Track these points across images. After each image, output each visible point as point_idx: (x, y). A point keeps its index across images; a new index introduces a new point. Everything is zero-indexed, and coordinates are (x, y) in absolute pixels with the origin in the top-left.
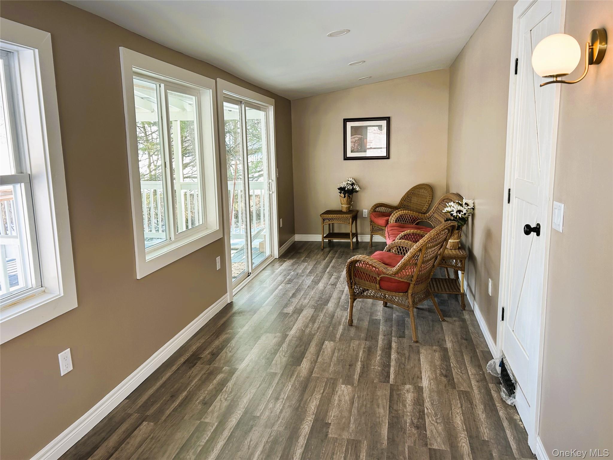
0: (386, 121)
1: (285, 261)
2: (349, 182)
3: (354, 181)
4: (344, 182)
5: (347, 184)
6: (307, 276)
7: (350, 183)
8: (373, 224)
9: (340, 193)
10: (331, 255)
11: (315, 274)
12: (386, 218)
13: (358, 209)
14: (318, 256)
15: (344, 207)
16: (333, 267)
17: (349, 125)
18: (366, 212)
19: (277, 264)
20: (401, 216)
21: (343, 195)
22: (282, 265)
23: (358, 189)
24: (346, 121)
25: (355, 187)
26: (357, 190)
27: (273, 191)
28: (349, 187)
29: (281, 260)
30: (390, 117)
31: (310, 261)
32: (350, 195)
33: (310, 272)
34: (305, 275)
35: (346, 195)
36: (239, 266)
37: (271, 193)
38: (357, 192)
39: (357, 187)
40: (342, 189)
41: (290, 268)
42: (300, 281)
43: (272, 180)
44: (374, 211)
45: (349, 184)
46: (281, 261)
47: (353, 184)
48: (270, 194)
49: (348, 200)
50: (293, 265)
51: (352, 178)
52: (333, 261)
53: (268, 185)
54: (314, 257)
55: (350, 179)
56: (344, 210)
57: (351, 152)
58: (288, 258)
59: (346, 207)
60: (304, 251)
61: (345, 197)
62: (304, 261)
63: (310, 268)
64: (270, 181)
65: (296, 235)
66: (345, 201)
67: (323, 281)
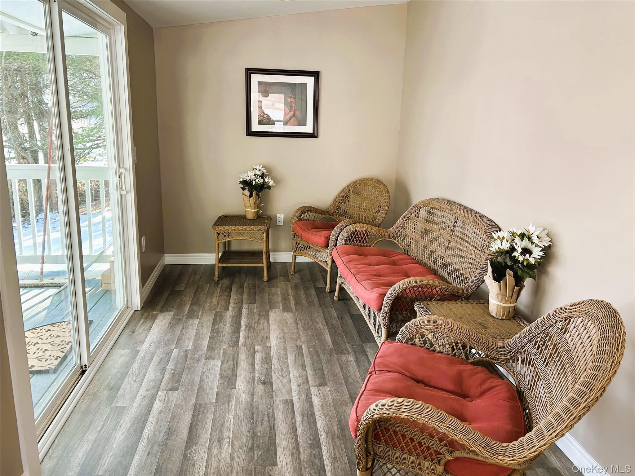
0: (313, 77)
1: (154, 318)
2: (257, 172)
3: (265, 171)
4: (249, 172)
5: (255, 175)
6: (206, 359)
7: (260, 174)
8: (299, 239)
9: (243, 189)
10: (235, 297)
11: (222, 352)
12: (325, 233)
13: (269, 213)
14: (215, 301)
15: (250, 212)
16: (249, 327)
17: (256, 79)
18: (281, 217)
19: (141, 327)
20: (354, 234)
21: (247, 192)
22: (150, 328)
23: (271, 183)
24: (249, 72)
25: (266, 180)
26: (270, 185)
27: (127, 189)
28: (258, 180)
29: (146, 314)
30: (319, 72)
31: (202, 315)
32: (259, 192)
33: (211, 348)
34: (201, 355)
35: (254, 193)
36: (61, 333)
37: (124, 193)
38: (269, 188)
39: (270, 181)
40: (246, 184)
41: (168, 337)
42: (197, 379)
43: (126, 170)
44: (300, 219)
45: (258, 175)
46: (148, 316)
47: (263, 176)
48: (121, 195)
49: (256, 201)
50: (172, 326)
51: (261, 166)
52: (244, 311)
53: (118, 179)
54: (206, 301)
55: (258, 167)
56: (250, 216)
57: (259, 124)
58: (159, 307)
59: (253, 212)
60: (186, 288)
61: (251, 196)
62: (191, 315)
63: (206, 333)
64: (122, 171)
65: (166, 255)
66: (252, 203)
67: (242, 371)
